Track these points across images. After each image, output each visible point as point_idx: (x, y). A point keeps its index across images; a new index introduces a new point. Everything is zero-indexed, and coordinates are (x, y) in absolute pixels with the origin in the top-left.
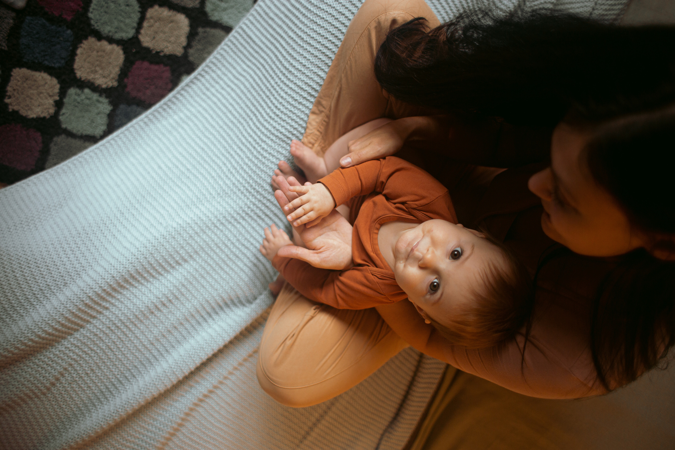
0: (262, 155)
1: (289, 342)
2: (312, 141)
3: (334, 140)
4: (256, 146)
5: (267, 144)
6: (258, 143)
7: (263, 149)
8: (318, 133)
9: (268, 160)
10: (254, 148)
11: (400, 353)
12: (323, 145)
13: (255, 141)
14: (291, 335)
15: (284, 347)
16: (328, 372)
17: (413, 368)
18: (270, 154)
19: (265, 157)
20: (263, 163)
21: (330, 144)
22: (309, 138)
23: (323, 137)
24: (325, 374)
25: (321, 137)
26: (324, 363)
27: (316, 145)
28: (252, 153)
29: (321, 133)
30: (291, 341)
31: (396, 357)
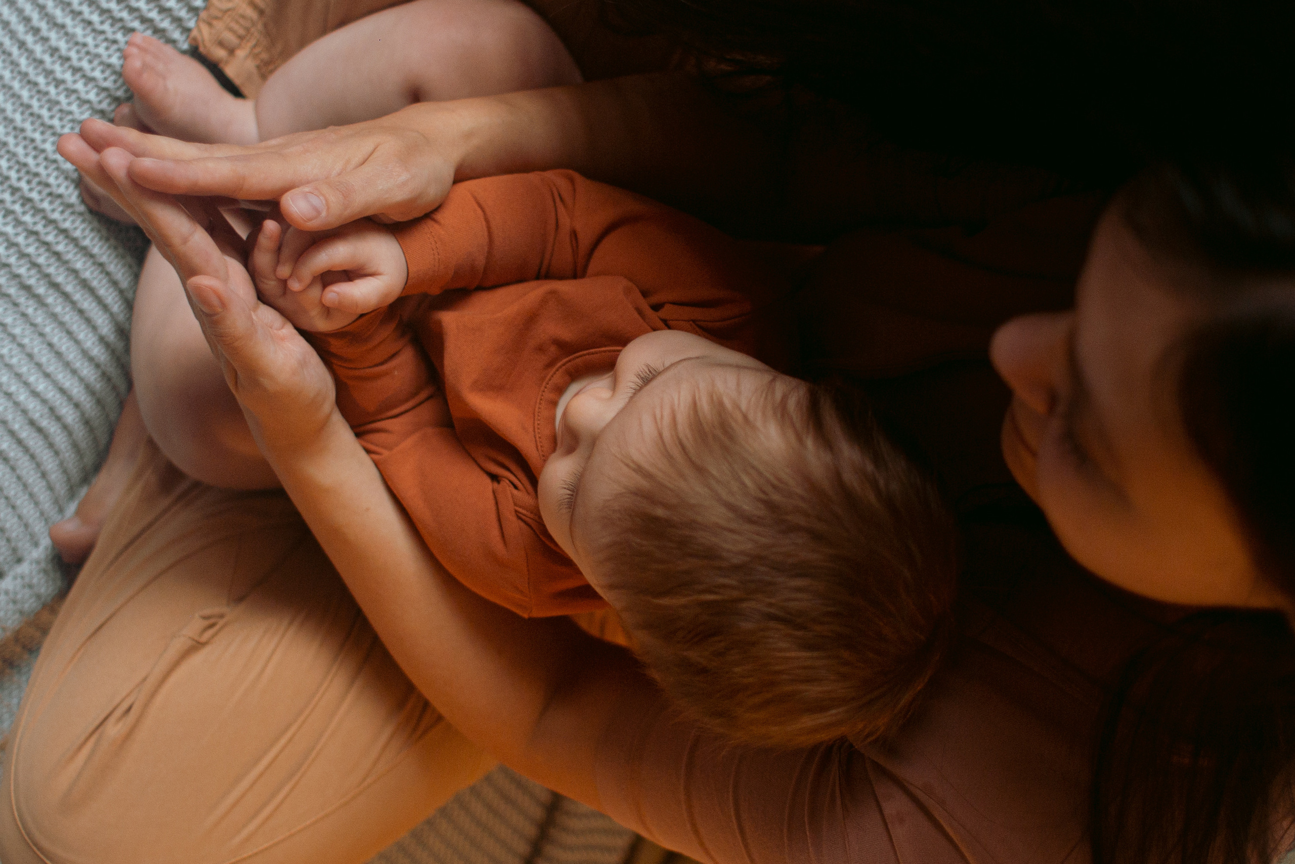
0: (48, 73)
1: (114, 730)
2: (229, 37)
3: (303, 42)
4: (29, 39)
5: (70, 37)
6: (36, 31)
7: (54, 51)
8: (250, 13)
9: (71, 92)
10: (22, 45)
11: (488, 779)
12: (265, 56)
13: (27, 20)
14: (125, 706)
15: (97, 744)
16: (245, 833)
17: (531, 831)
18: (76, 70)
19: (58, 83)
20: (53, 103)
21: (286, 54)
22: (219, 25)
23: (265, 25)
24: (237, 840)
25: (260, 26)
26: (234, 805)
27: (241, 53)
28: (15, 64)
29: (261, 12)
30: (120, 725)
31: (473, 790)
